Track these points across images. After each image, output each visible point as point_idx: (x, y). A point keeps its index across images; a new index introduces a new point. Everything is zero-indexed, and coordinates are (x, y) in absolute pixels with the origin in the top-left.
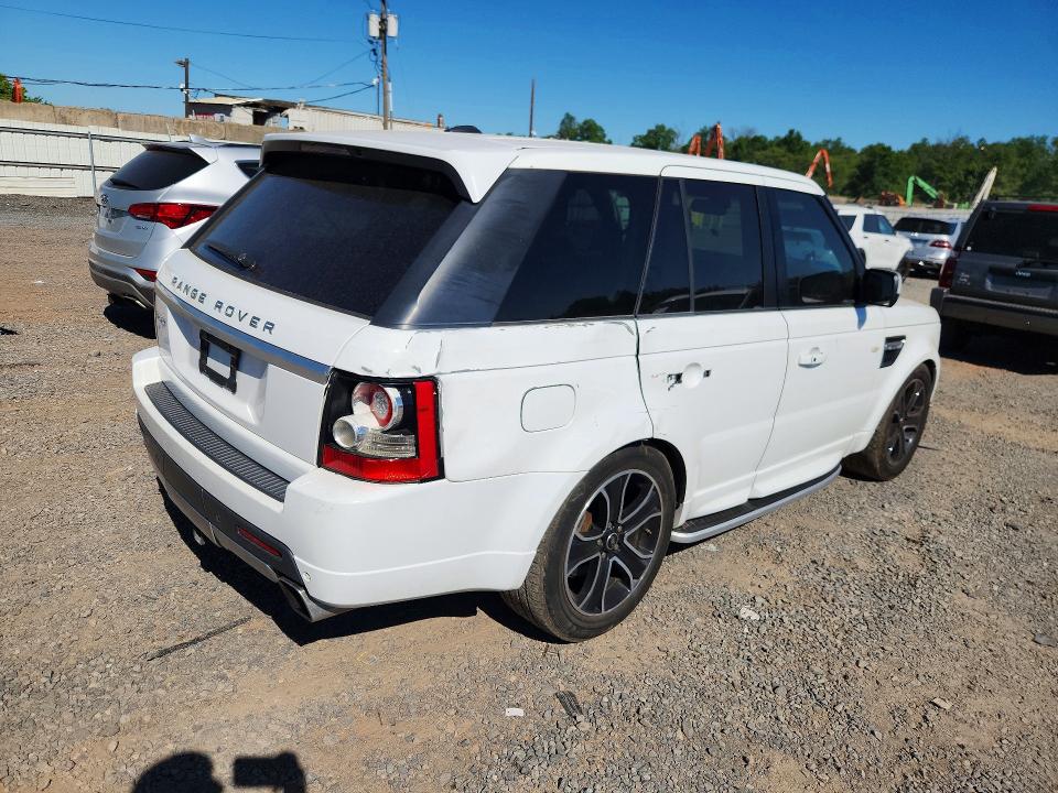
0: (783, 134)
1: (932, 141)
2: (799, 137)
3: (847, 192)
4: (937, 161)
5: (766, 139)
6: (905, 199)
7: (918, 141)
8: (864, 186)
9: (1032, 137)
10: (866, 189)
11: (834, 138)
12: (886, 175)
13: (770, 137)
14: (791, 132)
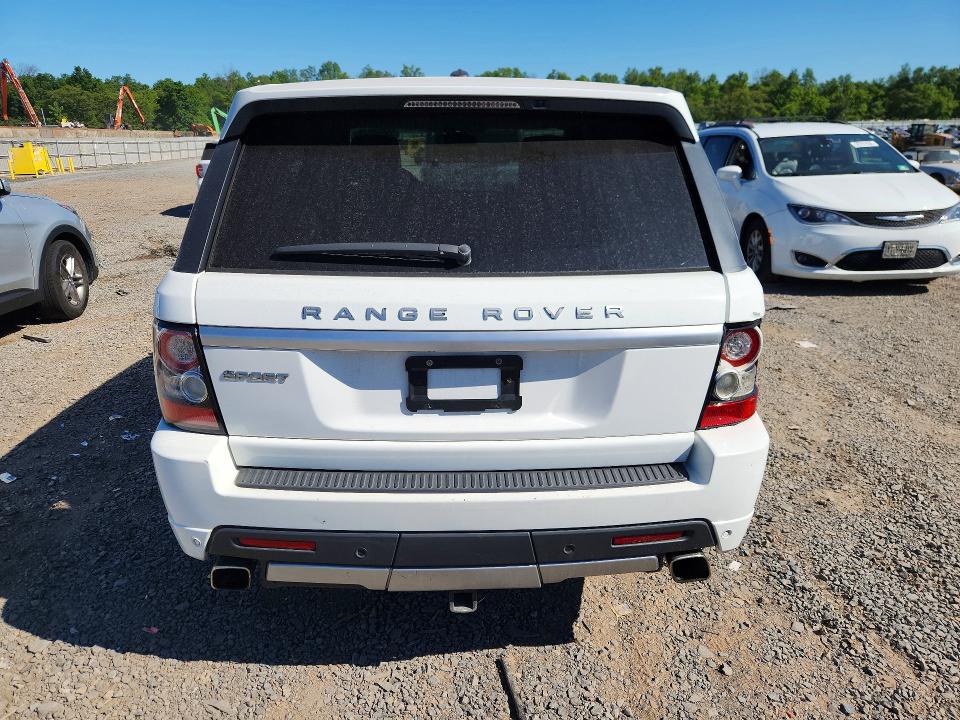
0: (70, 72)
1: (212, 76)
2: (88, 75)
3: (159, 126)
4: (223, 93)
5: (53, 78)
6: (214, 130)
7: (200, 76)
8: (171, 120)
9: (286, 71)
10: (174, 122)
11: (123, 75)
12: (187, 108)
13: (57, 75)
14: (77, 69)
